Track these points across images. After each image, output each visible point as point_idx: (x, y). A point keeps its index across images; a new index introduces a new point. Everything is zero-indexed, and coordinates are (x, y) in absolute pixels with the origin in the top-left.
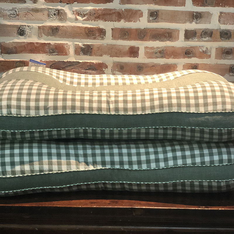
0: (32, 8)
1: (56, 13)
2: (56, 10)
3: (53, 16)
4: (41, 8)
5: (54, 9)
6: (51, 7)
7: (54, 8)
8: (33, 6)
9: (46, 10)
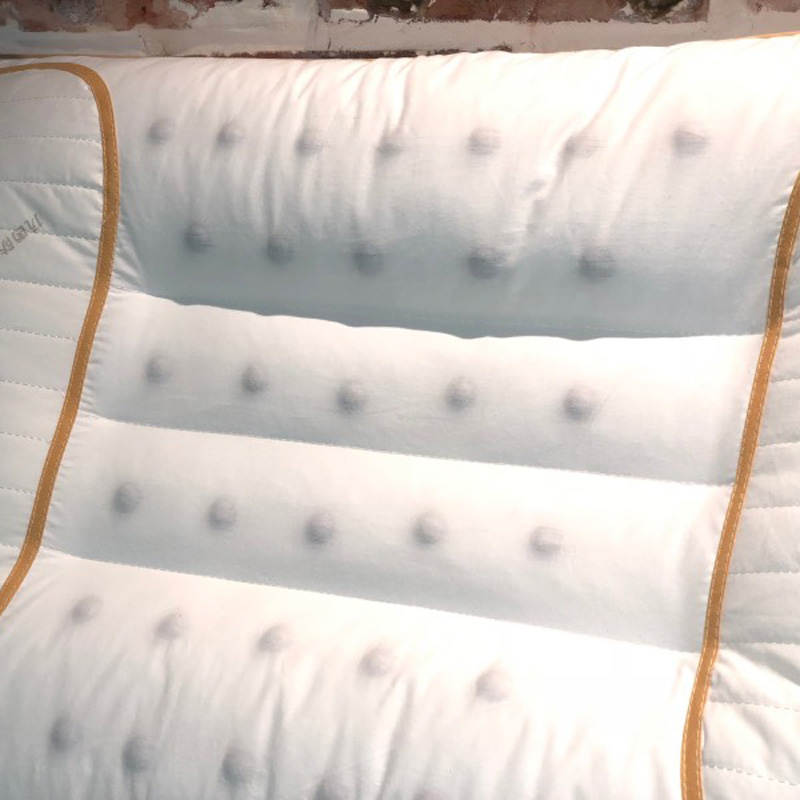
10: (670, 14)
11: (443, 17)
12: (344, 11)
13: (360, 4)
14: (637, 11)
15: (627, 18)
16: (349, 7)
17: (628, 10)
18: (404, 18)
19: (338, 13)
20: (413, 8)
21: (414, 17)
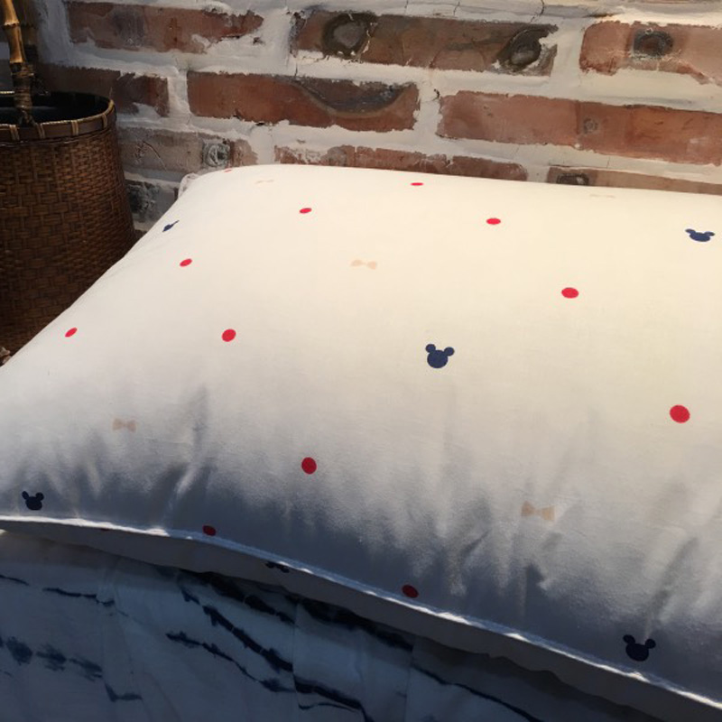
0: (155, 131)
1: (224, 151)
2: (225, 143)
3: (217, 161)
4: (179, 131)
5: (218, 138)
6: (211, 133)
7: (219, 134)
8: (156, 125)
9: (196, 140)
21: (353, 59)
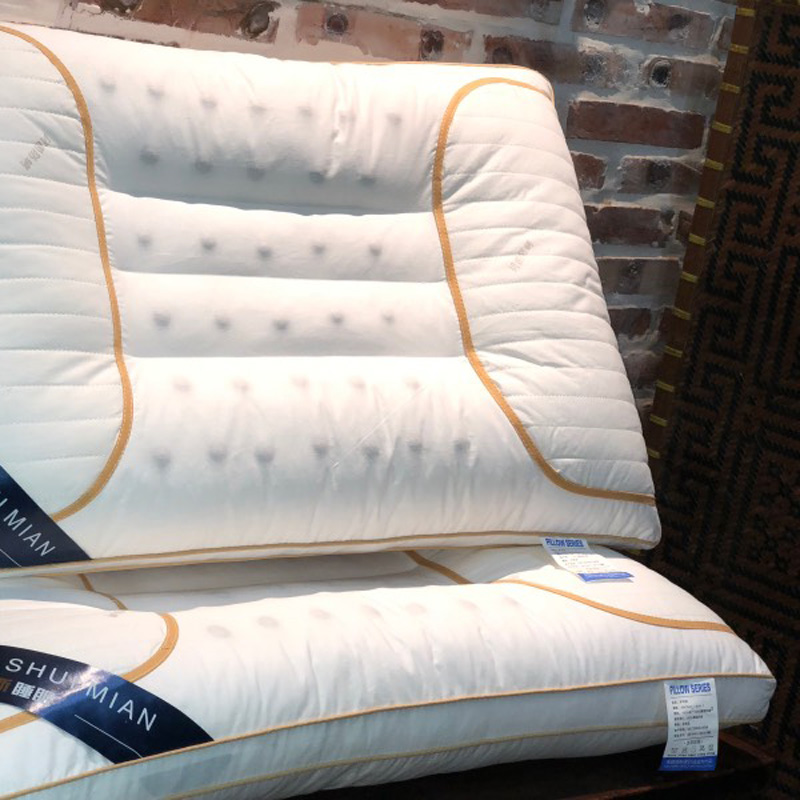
10: (258, 38)
11: (145, 20)
12: (86, 5)
13: (96, 2)
14: (244, 33)
15: (238, 36)
16: (89, 3)
17: (239, 32)
18: (121, 16)
19: (82, 5)
20: (128, 11)
